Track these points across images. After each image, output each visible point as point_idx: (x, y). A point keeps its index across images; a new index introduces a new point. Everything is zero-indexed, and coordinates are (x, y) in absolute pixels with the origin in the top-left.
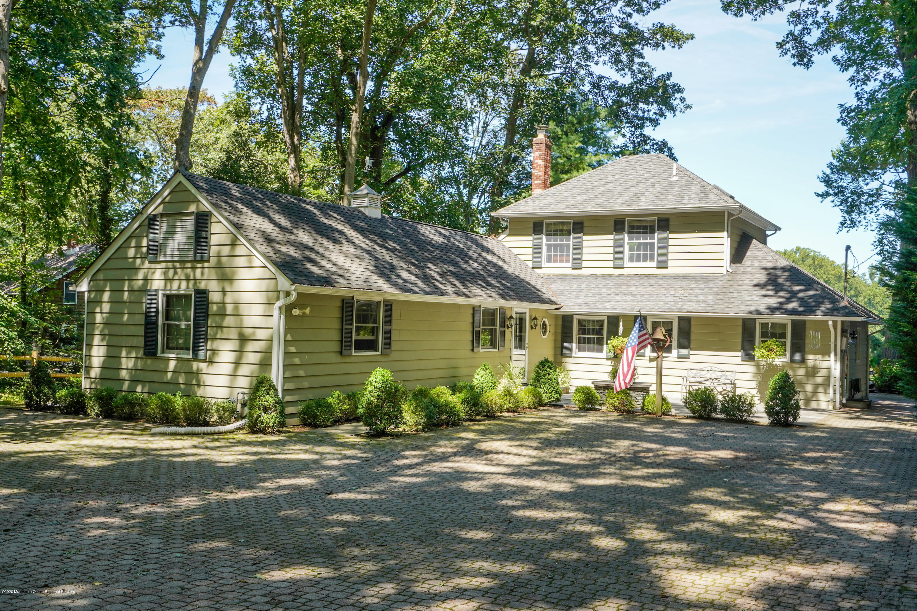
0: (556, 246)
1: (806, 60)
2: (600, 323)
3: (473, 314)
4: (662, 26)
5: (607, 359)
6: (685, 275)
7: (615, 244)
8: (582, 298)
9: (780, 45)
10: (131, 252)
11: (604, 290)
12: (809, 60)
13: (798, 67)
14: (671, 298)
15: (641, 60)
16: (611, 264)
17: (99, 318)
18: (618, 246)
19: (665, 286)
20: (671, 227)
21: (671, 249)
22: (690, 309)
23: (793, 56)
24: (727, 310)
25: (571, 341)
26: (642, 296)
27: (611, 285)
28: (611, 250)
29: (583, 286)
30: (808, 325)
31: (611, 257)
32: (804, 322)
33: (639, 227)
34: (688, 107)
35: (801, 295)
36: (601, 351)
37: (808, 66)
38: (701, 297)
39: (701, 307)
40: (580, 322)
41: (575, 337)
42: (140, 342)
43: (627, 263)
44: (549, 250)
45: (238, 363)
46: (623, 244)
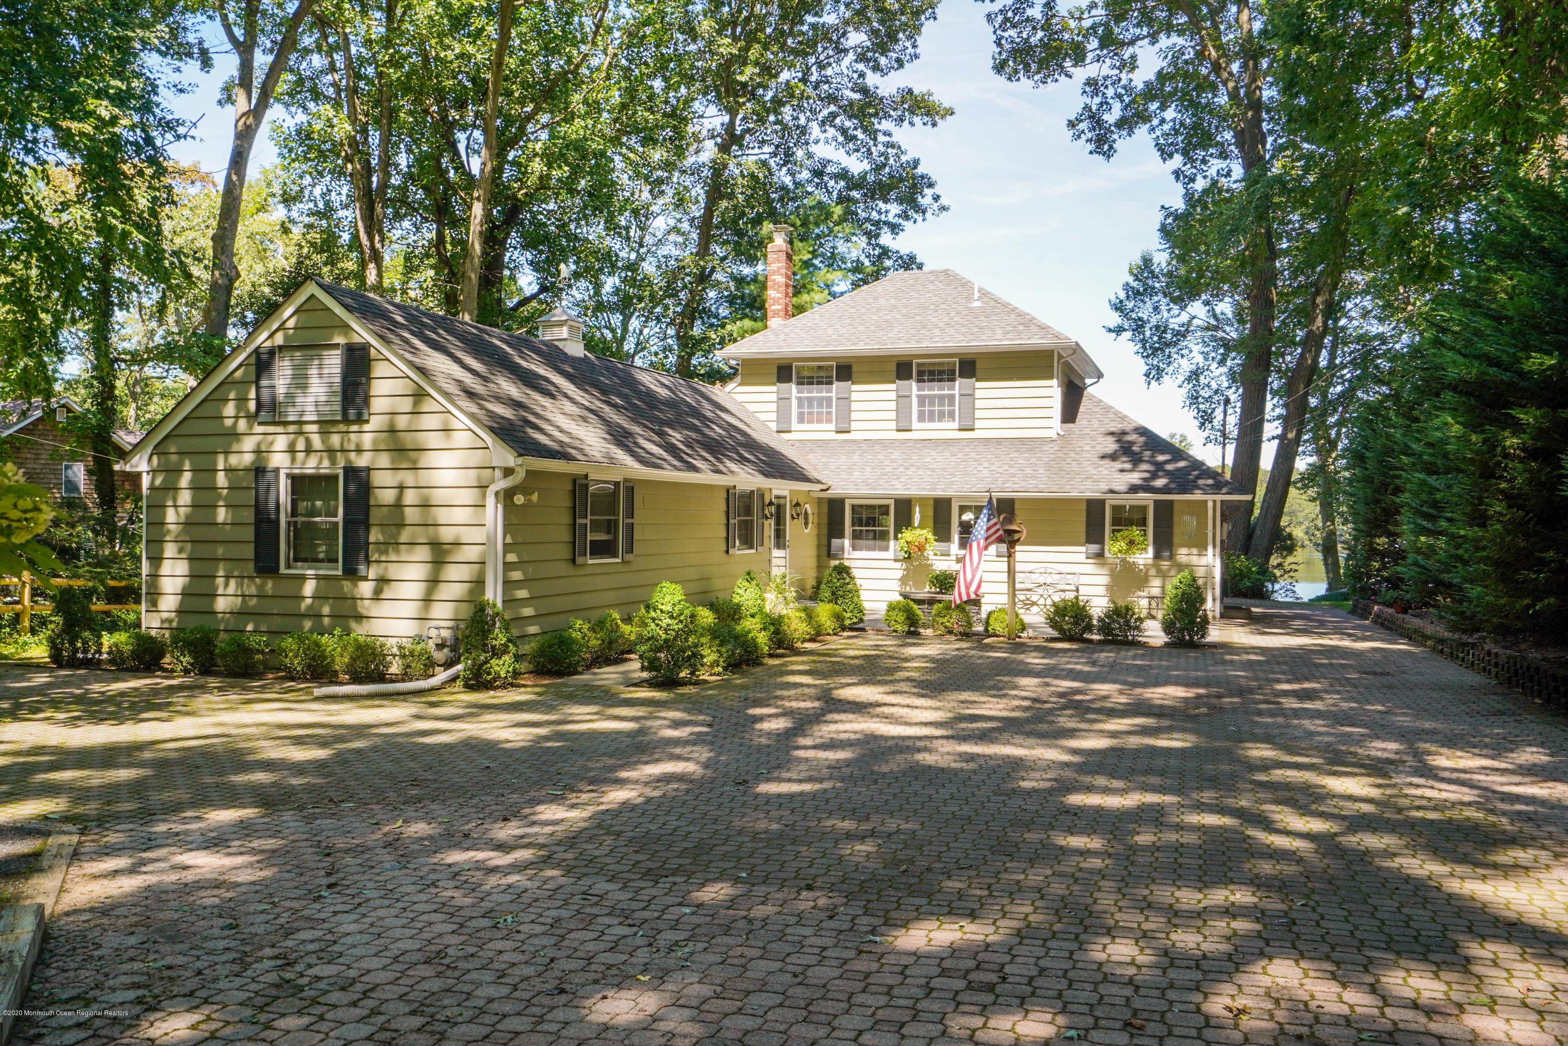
0: (810, 400)
1: (1106, 147)
2: (884, 510)
3: (728, 500)
4: (910, 92)
5: (896, 560)
6: (999, 441)
7: (899, 397)
8: (856, 474)
9: (1072, 124)
10: (230, 409)
11: (887, 462)
12: (1111, 147)
13: (1095, 156)
14: (986, 473)
15: (887, 139)
16: (893, 425)
17: (171, 516)
18: (903, 398)
19: (973, 455)
20: (978, 372)
21: (978, 404)
22: (1016, 487)
23: (1089, 140)
24: (1068, 488)
25: (841, 536)
26: (944, 469)
27: (896, 455)
28: (893, 405)
29: (856, 457)
30: (1176, 508)
31: (893, 415)
32: (1171, 502)
33: (931, 373)
34: (944, 208)
35: (1169, 467)
36: (886, 549)
37: (1108, 155)
38: (1029, 471)
39: (1031, 484)
40: (853, 507)
41: (848, 529)
42: (249, 551)
43: (915, 424)
44: (800, 405)
45: (433, 582)
46: (909, 397)
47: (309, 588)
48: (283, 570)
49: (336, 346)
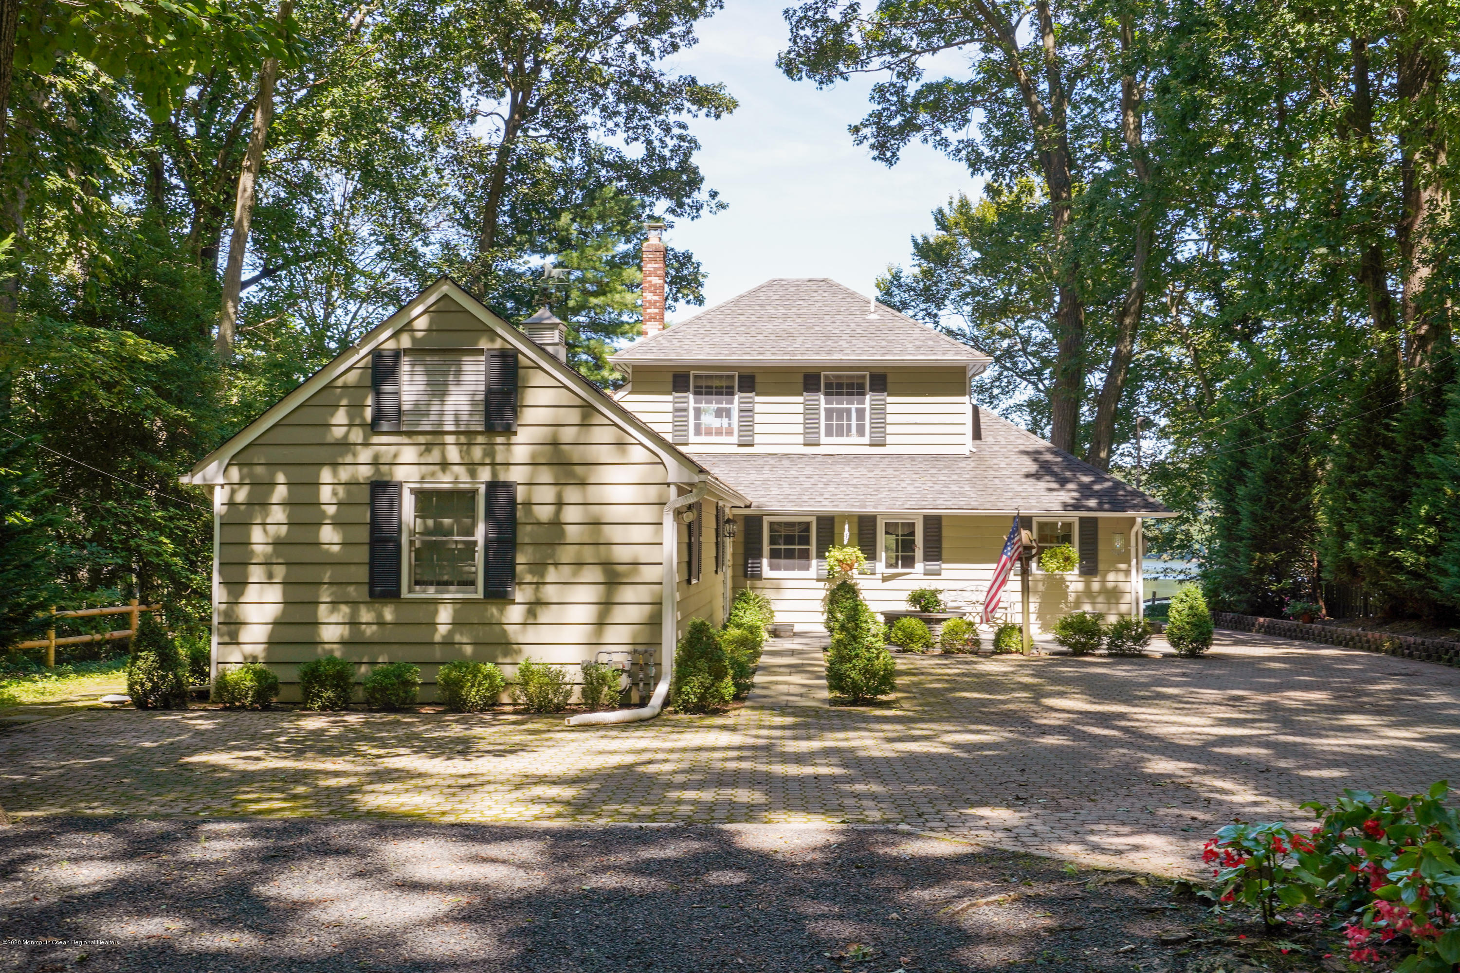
0: (712, 411)
1: (889, 154)
2: (807, 526)
4: (694, 80)
5: (818, 580)
6: (912, 457)
7: (806, 409)
8: (775, 491)
9: (856, 130)
10: (340, 417)
11: (802, 478)
12: (894, 155)
13: (878, 162)
14: (911, 490)
16: (800, 439)
17: (257, 535)
18: (810, 412)
19: (891, 471)
20: (889, 386)
21: (890, 419)
22: (949, 504)
23: (873, 146)
24: (1000, 505)
25: (760, 556)
26: (866, 485)
27: (808, 470)
28: (800, 419)
29: (766, 472)
30: (1100, 525)
31: (800, 429)
32: (1095, 519)
33: (840, 386)
34: (722, 206)
36: (807, 568)
37: (890, 162)
38: (954, 488)
39: (962, 501)
40: (771, 524)
41: (766, 548)
42: (362, 574)
43: (824, 439)
44: (698, 416)
46: (817, 410)
47: (445, 615)
48: (405, 593)
49: (481, 352)
